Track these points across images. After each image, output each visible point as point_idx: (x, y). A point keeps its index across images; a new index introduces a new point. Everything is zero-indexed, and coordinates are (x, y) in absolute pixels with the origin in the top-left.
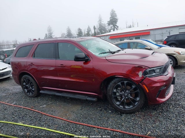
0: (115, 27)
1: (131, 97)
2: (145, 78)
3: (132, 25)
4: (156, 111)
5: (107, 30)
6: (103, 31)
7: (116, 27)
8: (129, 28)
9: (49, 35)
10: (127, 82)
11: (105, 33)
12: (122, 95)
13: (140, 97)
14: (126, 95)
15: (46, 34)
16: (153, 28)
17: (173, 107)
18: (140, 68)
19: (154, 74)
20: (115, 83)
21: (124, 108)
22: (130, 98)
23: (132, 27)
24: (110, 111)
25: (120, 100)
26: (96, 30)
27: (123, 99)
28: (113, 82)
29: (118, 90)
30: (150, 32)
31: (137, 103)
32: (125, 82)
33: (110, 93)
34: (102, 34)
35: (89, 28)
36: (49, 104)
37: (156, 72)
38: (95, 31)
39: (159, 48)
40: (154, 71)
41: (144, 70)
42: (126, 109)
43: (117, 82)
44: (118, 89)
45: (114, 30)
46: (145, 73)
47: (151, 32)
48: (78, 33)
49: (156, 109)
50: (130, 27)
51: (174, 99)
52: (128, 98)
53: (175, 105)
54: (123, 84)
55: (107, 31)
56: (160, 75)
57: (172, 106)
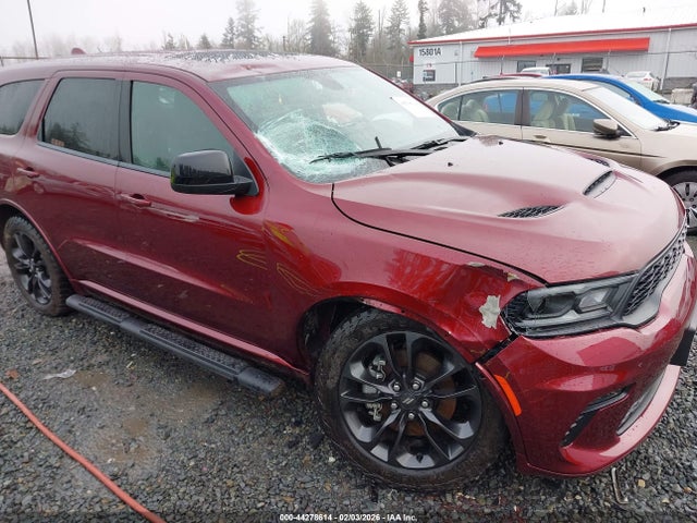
0: (507, 9)
1: (432, 418)
2: (514, 336)
3: (579, 6)
4: (558, 501)
5: (475, 18)
6: (456, 23)
7: (512, 8)
8: (567, 14)
9: (243, 26)
10: (418, 336)
11: (464, 29)
12: (390, 402)
13: (480, 427)
14: (408, 401)
15: (231, 22)
16: (664, 24)
17: (653, 482)
18: (488, 278)
19: (571, 317)
20: (357, 334)
21: (392, 461)
22: (426, 419)
23: (579, 10)
24: (332, 459)
25: (377, 418)
26: (426, 15)
27: (390, 420)
28: (348, 327)
29: (375, 368)
30: (648, 39)
31: (460, 449)
32: (412, 337)
33: (331, 384)
34: (448, 33)
35: (401, 5)
36: (90, 367)
37: (581, 305)
38: (422, 19)
39: (660, 129)
40: (571, 300)
41: (515, 291)
42: (400, 471)
43: (367, 331)
44: (375, 363)
45: (501, 21)
46: (517, 309)
47: (657, 42)
48: (353, 24)
49: (558, 486)
50: (571, 12)
51: (672, 425)
52: (416, 416)
53: (667, 473)
54: (397, 342)
55: (473, 23)
56: (606, 324)
57: (647, 476)
